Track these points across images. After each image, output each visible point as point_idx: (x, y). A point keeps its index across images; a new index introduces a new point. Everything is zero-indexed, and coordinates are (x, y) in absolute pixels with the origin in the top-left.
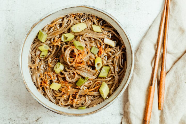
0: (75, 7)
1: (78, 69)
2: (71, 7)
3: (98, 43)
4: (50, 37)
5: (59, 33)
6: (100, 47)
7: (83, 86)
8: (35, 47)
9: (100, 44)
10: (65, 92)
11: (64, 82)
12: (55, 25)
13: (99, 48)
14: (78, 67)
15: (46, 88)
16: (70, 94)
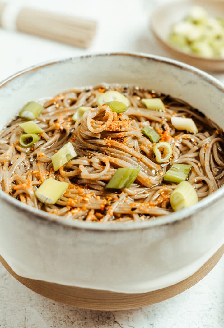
0: (106, 55)
1: (113, 154)
2: (100, 55)
3: (158, 126)
4: (48, 118)
5: (69, 114)
6: (163, 133)
7: (126, 195)
8: (10, 133)
9: (163, 127)
10: (77, 203)
11: (73, 186)
12: (62, 101)
13: (161, 135)
14: (113, 150)
15: (26, 198)
16: (90, 210)
